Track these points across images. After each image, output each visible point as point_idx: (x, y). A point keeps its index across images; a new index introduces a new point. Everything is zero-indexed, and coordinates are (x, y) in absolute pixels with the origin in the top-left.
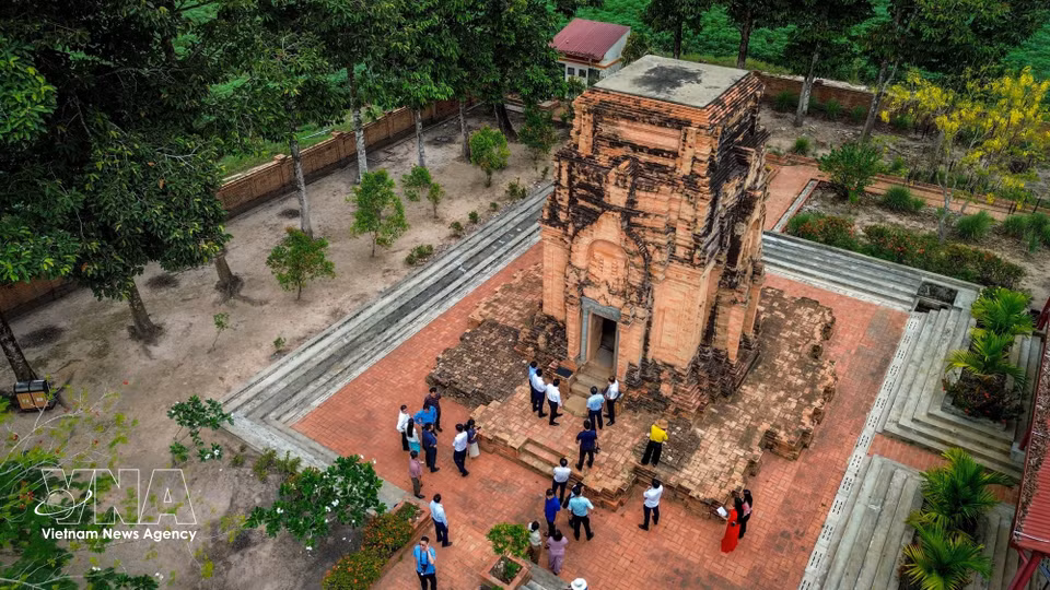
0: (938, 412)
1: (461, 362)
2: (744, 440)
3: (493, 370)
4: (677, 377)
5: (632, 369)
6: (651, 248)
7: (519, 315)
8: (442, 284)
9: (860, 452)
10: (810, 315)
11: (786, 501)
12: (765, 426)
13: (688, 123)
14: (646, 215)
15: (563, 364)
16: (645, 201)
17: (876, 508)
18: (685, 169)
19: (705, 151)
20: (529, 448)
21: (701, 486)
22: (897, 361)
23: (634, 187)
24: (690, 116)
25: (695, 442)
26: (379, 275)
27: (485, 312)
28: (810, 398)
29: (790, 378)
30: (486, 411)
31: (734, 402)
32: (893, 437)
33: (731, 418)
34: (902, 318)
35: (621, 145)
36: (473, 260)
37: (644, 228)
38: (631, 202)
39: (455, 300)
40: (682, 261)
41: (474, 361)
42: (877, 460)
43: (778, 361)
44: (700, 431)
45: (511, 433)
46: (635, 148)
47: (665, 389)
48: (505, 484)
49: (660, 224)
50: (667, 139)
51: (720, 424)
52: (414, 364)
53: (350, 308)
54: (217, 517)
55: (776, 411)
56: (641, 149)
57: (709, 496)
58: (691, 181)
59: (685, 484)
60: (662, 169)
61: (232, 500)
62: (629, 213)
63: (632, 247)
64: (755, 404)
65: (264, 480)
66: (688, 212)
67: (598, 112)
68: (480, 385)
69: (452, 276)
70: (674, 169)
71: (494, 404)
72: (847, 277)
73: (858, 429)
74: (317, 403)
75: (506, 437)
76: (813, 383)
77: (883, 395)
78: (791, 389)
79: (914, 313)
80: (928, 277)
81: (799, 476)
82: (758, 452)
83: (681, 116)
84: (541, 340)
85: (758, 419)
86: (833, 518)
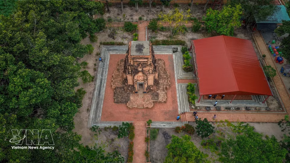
0: (183, 73)
1: (118, 97)
2: (164, 90)
3: (125, 96)
4: (152, 86)
5: (146, 88)
6: (147, 74)
7: (120, 84)
8: (101, 83)
9: (176, 84)
10: (161, 62)
11: (172, 96)
12: (165, 86)
13: (148, 58)
14: (145, 70)
15: (135, 91)
16: (144, 69)
17: (182, 92)
18: (149, 63)
19: (151, 61)
20: (138, 106)
21: (162, 100)
22: (175, 65)
23: (143, 68)
24: (148, 57)
25: (158, 93)
26: (89, 87)
27: (114, 85)
28: (168, 79)
29: (164, 76)
30: (128, 104)
31: (159, 85)
32: (179, 79)
33: (160, 87)
34: (172, 55)
35: (138, 62)
36: (102, 75)
37: (145, 72)
38: (142, 69)
39: (105, 84)
40: (151, 74)
41: (120, 96)
42: (179, 84)
43: (161, 74)
44: (158, 92)
45: (134, 105)
46: (140, 62)
47: (151, 89)
48: (138, 113)
49: (147, 71)
50: (146, 60)
51: (159, 89)
52: (109, 101)
53: (91, 96)
54: (106, 139)
55: (165, 83)
56: (141, 62)
57: (164, 101)
58: (150, 65)
59: (160, 101)
60: (146, 64)
61: (106, 136)
62: (142, 71)
63: (144, 75)
64: (162, 84)
65: (107, 131)
66: (151, 68)
67: (133, 59)
68: (124, 100)
69: (101, 80)
70: (147, 63)
71: (129, 102)
72: (162, 51)
73: (175, 80)
74: (100, 115)
75: (134, 106)
76: (167, 76)
77: (175, 72)
78: (165, 78)
79: (173, 54)
80: (173, 46)
81: (171, 91)
82: (166, 91)
83: (147, 57)
84: (130, 89)
85: (163, 86)
86: (178, 95)
